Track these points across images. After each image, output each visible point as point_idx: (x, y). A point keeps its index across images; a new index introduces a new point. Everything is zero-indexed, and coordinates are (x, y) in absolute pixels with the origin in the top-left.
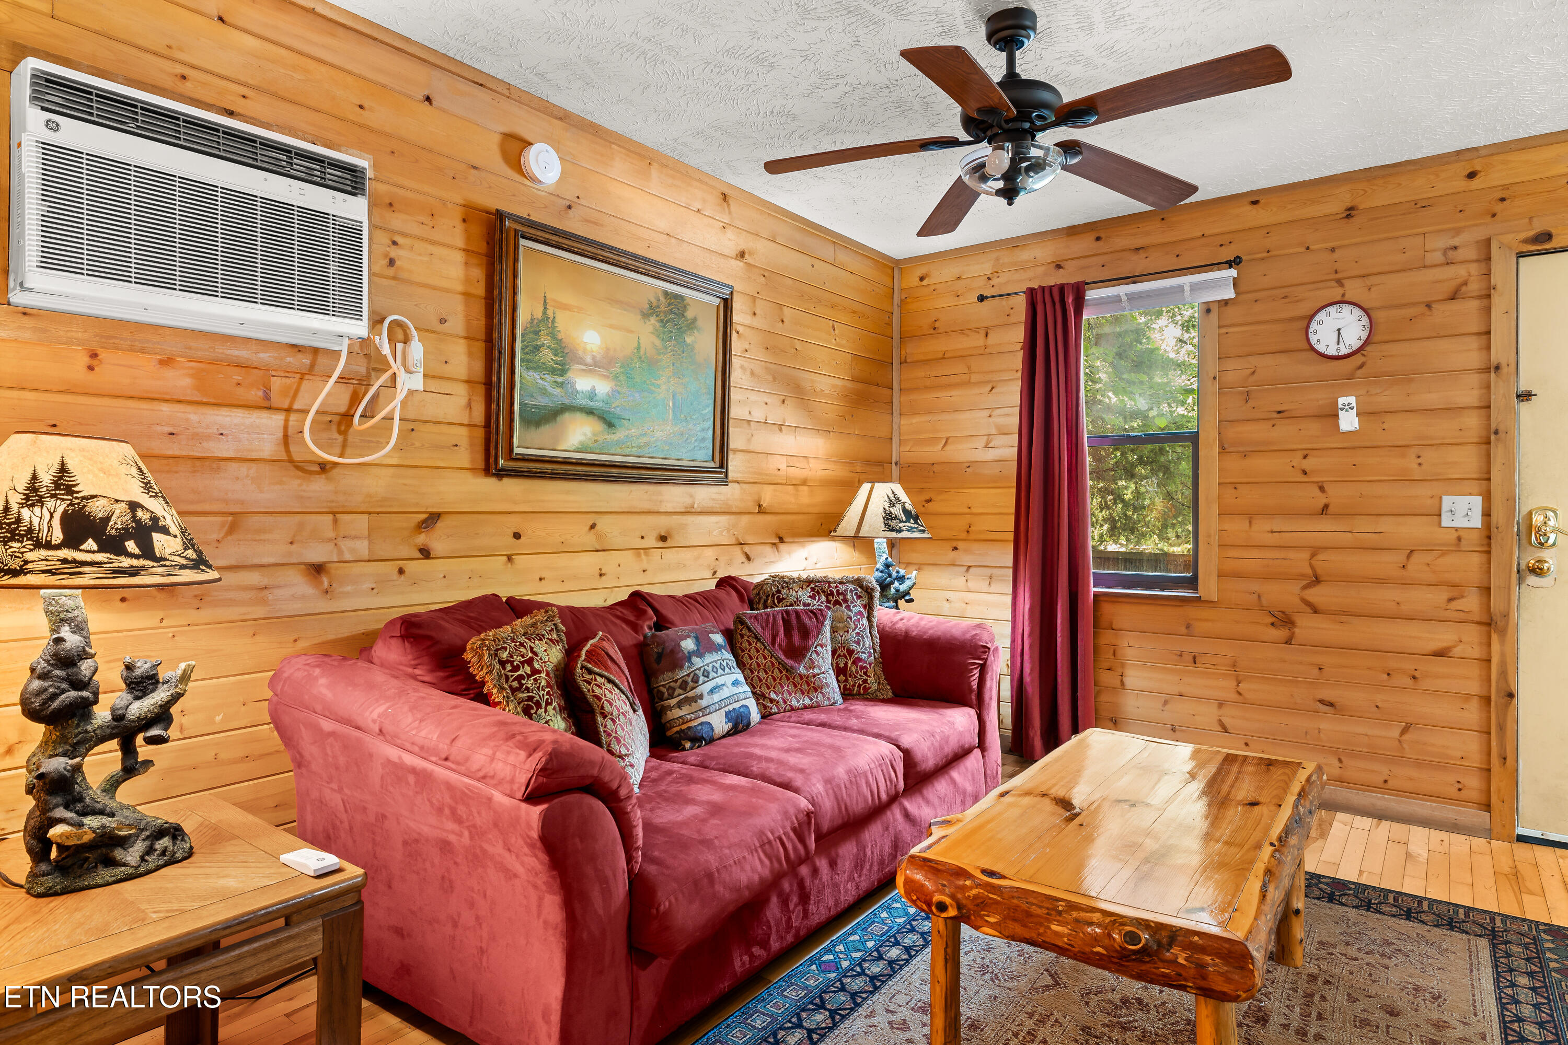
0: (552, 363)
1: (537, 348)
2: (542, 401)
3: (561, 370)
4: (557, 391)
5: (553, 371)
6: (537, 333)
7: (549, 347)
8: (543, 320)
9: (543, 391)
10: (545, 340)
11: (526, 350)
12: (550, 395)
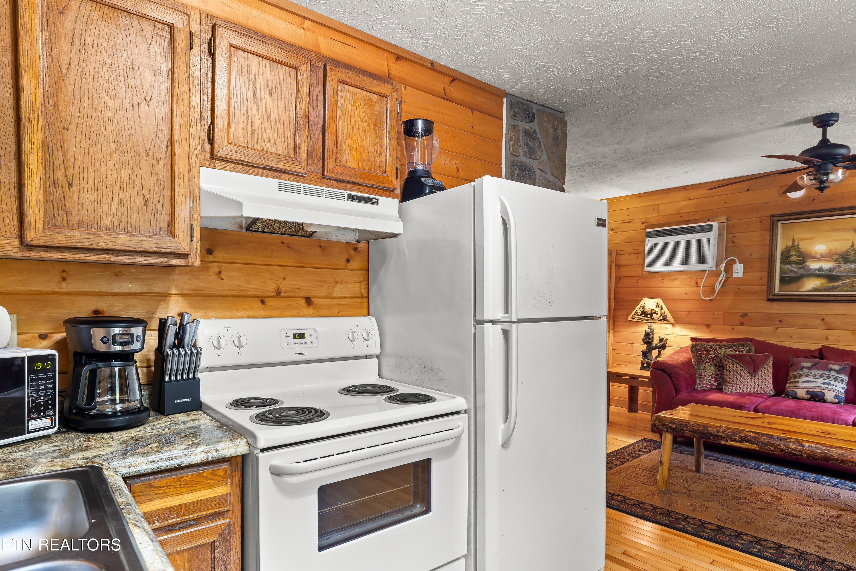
0: (797, 261)
1: (789, 257)
2: (792, 275)
3: (803, 262)
4: (798, 270)
5: (797, 263)
6: (789, 251)
7: (795, 255)
8: (792, 246)
9: (792, 271)
10: (793, 253)
11: (784, 258)
12: (796, 272)
